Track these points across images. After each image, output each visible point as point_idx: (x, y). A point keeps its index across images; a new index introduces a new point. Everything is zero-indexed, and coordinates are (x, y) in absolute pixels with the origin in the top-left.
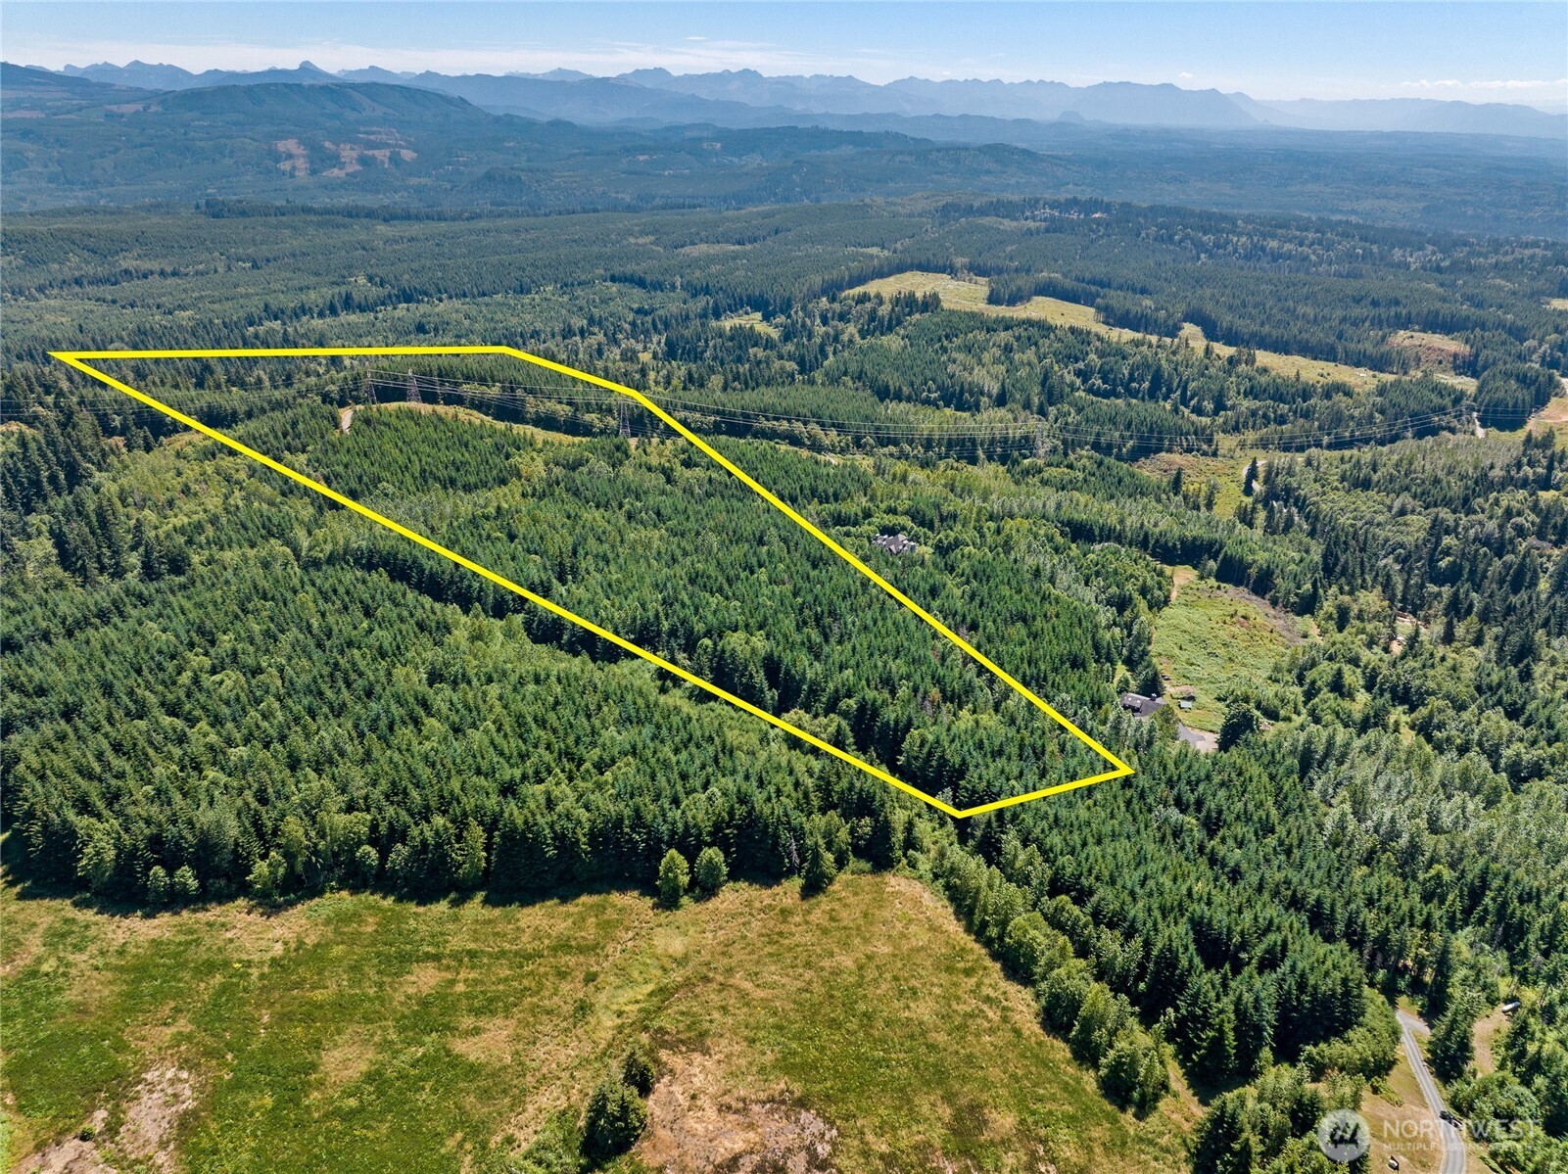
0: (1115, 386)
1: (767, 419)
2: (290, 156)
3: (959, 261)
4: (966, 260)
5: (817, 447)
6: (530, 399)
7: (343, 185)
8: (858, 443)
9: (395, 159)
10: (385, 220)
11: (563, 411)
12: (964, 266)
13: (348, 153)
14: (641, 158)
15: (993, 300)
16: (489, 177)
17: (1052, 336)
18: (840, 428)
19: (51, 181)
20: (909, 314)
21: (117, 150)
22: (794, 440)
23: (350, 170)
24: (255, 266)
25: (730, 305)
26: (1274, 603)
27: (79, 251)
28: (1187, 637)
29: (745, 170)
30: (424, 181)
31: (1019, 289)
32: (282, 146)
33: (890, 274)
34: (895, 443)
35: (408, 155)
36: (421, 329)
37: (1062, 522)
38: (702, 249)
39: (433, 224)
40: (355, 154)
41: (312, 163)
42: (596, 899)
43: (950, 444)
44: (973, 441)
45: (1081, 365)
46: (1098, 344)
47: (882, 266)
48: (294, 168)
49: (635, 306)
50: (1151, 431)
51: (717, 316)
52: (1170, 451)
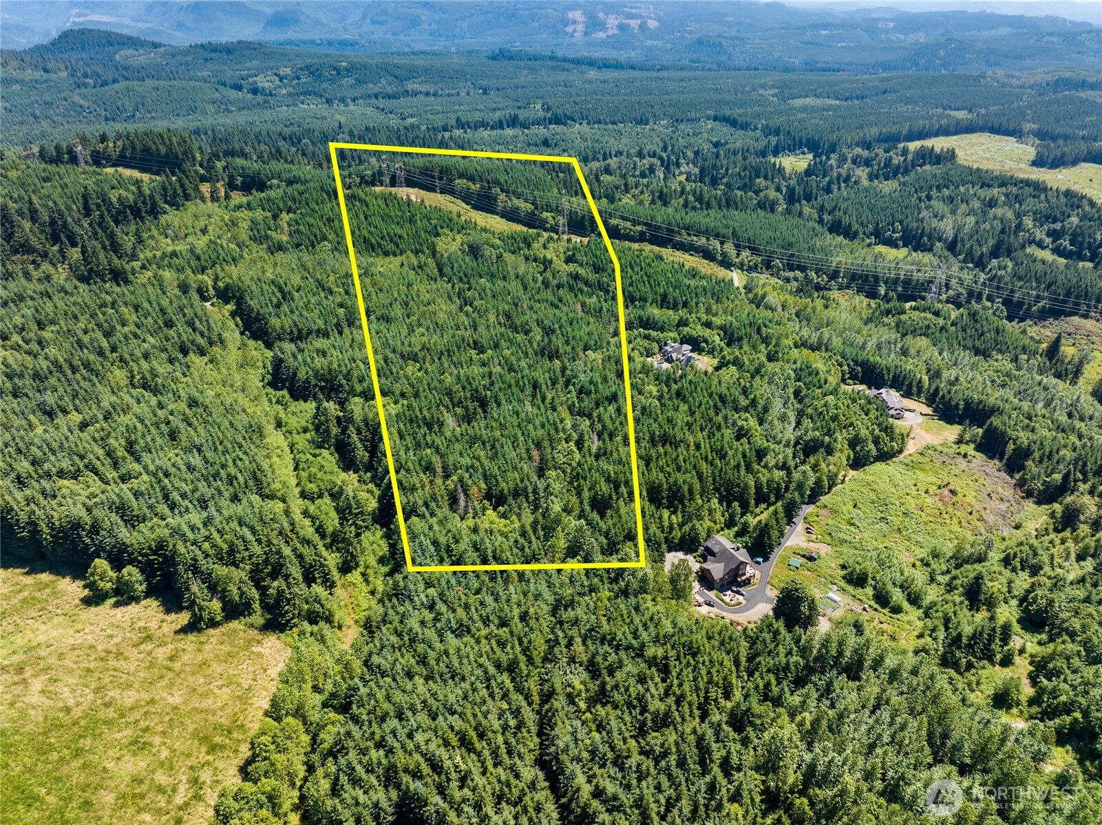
0: (1081, 249)
1: (689, 235)
2: (575, 22)
3: (1028, 126)
4: (1035, 126)
5: (726, 264)
6: (502, 196)
7: (602, 43)
8: (768, 265)
9: (643, 27)
10: (600, 68)
11: (525, 207)
12: (1031, 132)
13: (612, 21)
14: (823, 32)
15: (1038, 163)
16: (700, 42)
17: (1043, 197)
18: (755, 250)
19: (431, 35)
20: (921, 166)
21: (473, 15)
22: (708, 255)
23: (610, 33)
24: (485, 93)
25: (789, 146)
26: (1021, 484)
27: (388, 77)
28: (873, 496)
29: (902, 44)
30: (656, 43)
31: (1064, 155)
32: (571, 15)
33: (955, 134)
34: (803, 269)
35: (652, 24)
36: (546, 143)
37: (856, 363)
38: (810, 101)
39: (632, 71)
40: (616, 22)
41: (587, 27)
42: (52, 577)
43: (853, 277)
44: (876, 279)
45: (1058, 226)
46: (1087, 208)
47: (948, 126)
48: (575, 31)
49: (715, 140)
50: (1068, 294)
51: (776, 153)
52: (1086, 316)
